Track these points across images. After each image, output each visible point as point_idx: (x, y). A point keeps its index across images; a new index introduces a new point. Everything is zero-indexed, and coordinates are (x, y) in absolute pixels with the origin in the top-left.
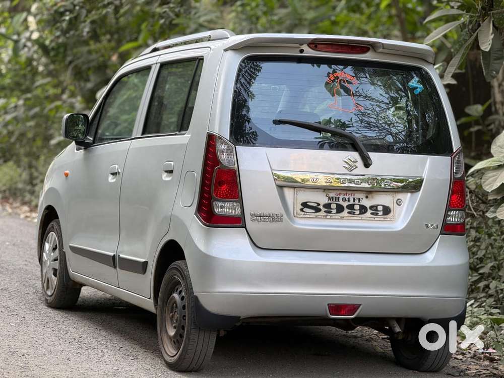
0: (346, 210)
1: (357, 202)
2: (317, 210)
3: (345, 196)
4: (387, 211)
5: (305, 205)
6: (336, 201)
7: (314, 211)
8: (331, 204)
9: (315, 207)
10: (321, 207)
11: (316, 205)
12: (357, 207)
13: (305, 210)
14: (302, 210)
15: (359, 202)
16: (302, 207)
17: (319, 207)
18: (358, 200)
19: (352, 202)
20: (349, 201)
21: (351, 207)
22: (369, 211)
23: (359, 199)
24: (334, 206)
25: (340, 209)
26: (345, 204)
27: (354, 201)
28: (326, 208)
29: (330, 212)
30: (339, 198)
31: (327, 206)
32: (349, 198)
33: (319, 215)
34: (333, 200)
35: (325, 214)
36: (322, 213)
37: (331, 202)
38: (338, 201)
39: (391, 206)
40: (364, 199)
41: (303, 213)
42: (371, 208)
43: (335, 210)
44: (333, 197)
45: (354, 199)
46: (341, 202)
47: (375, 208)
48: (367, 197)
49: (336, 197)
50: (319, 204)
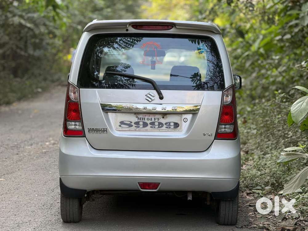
0: (149, 126)
1: (156, 120)
2: (130, 125)
3: (149, 117)
4: (176, 125)
5: (122, 123)
6: (142, 120)
7: (128, 127)
8: (139, 122)
9: (129, 124)
10: (133, 124)
11: (130, 122)
12: (157, 124)
13: (122, 126)
14: (120, 126)
15: (158, 120)
16: (120, 124)
17: (131, 124)
18: (157, 119)
19: (153, 121)
20: (151, 120)
21: (152, 124)
22: (165, 126)
23: (158, 118)
24: (141, 123)
25: (145, 125)
26: (149, 122)
27: (155, 120)
28: (136, 124)
29: (139, 127)
30: (144, 118)
31: (137, 123)
32: (151, 118)
33: (131, 129)
34: (141, 120)
35: (136, 128)
36: (133, 128)
37: (139, 121)
38: (144, 120)
39: (179, 122)
40: (162, 119)
41: (121, 128)
42: (166, 124)
43: (142, 126)
44: (141, 118)
45: (155, 118)
46: (146, 121)
47: (168, 124)
48: (163, 117)
49: (142, 118)
50: (131, 122)
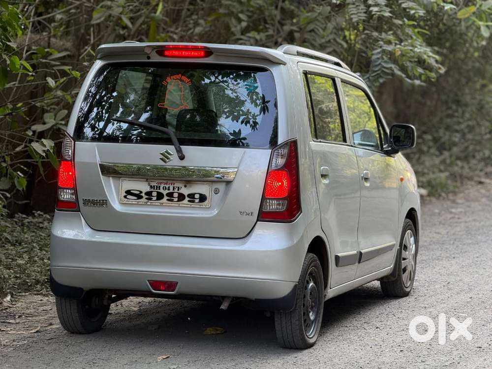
0: (166, 198)
1: (176, 190)
2: (139, 197)
3: (165, 185)
4: (203, 198)
5: (129, 192)
6: (157, 189)
7: (136, 198)
8: (152, 192)
9: (138, 194)
10: (143, 194)
11: (139, 192)
12: (176, 195)
13: (129, 197)
14: (125, 197)
15: (178, 190)
16: (126, 194)
17: (141, 194)
18: (177, 189)
19: (171, 190)
20: (169, 190)
21: (170, 195)
22: (187, 199)
23: (179, 188)
24: (154, 194)
25: (160, 196)
26: (165, 192)
27: (174, 190)
28: (147, 195)
29: (151, 199)
30: (160, 186)
31: (149, 194)
32: (169, 187)
33: (140, 202)
34: (154, 189)
35: (146, 201)
36: (143, 200)
37: (152, 190)
38: (159, 189)
39: (207, 195)
40: (183, 187)
41: (126, 200)
42: (189, 196)
44: (154, 186)
45: (174, 187)
46: (161, 191)
47: (192, 196)
48: (185, 186)
49: (157, 186)
50: (141, 192)
